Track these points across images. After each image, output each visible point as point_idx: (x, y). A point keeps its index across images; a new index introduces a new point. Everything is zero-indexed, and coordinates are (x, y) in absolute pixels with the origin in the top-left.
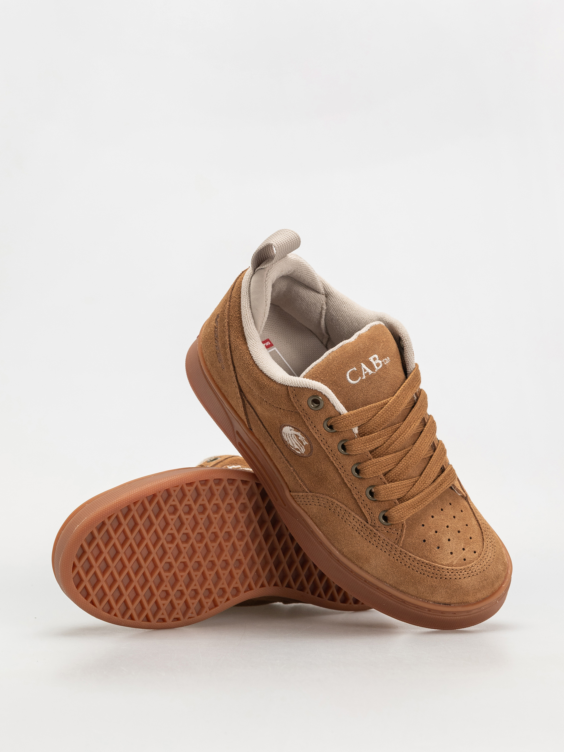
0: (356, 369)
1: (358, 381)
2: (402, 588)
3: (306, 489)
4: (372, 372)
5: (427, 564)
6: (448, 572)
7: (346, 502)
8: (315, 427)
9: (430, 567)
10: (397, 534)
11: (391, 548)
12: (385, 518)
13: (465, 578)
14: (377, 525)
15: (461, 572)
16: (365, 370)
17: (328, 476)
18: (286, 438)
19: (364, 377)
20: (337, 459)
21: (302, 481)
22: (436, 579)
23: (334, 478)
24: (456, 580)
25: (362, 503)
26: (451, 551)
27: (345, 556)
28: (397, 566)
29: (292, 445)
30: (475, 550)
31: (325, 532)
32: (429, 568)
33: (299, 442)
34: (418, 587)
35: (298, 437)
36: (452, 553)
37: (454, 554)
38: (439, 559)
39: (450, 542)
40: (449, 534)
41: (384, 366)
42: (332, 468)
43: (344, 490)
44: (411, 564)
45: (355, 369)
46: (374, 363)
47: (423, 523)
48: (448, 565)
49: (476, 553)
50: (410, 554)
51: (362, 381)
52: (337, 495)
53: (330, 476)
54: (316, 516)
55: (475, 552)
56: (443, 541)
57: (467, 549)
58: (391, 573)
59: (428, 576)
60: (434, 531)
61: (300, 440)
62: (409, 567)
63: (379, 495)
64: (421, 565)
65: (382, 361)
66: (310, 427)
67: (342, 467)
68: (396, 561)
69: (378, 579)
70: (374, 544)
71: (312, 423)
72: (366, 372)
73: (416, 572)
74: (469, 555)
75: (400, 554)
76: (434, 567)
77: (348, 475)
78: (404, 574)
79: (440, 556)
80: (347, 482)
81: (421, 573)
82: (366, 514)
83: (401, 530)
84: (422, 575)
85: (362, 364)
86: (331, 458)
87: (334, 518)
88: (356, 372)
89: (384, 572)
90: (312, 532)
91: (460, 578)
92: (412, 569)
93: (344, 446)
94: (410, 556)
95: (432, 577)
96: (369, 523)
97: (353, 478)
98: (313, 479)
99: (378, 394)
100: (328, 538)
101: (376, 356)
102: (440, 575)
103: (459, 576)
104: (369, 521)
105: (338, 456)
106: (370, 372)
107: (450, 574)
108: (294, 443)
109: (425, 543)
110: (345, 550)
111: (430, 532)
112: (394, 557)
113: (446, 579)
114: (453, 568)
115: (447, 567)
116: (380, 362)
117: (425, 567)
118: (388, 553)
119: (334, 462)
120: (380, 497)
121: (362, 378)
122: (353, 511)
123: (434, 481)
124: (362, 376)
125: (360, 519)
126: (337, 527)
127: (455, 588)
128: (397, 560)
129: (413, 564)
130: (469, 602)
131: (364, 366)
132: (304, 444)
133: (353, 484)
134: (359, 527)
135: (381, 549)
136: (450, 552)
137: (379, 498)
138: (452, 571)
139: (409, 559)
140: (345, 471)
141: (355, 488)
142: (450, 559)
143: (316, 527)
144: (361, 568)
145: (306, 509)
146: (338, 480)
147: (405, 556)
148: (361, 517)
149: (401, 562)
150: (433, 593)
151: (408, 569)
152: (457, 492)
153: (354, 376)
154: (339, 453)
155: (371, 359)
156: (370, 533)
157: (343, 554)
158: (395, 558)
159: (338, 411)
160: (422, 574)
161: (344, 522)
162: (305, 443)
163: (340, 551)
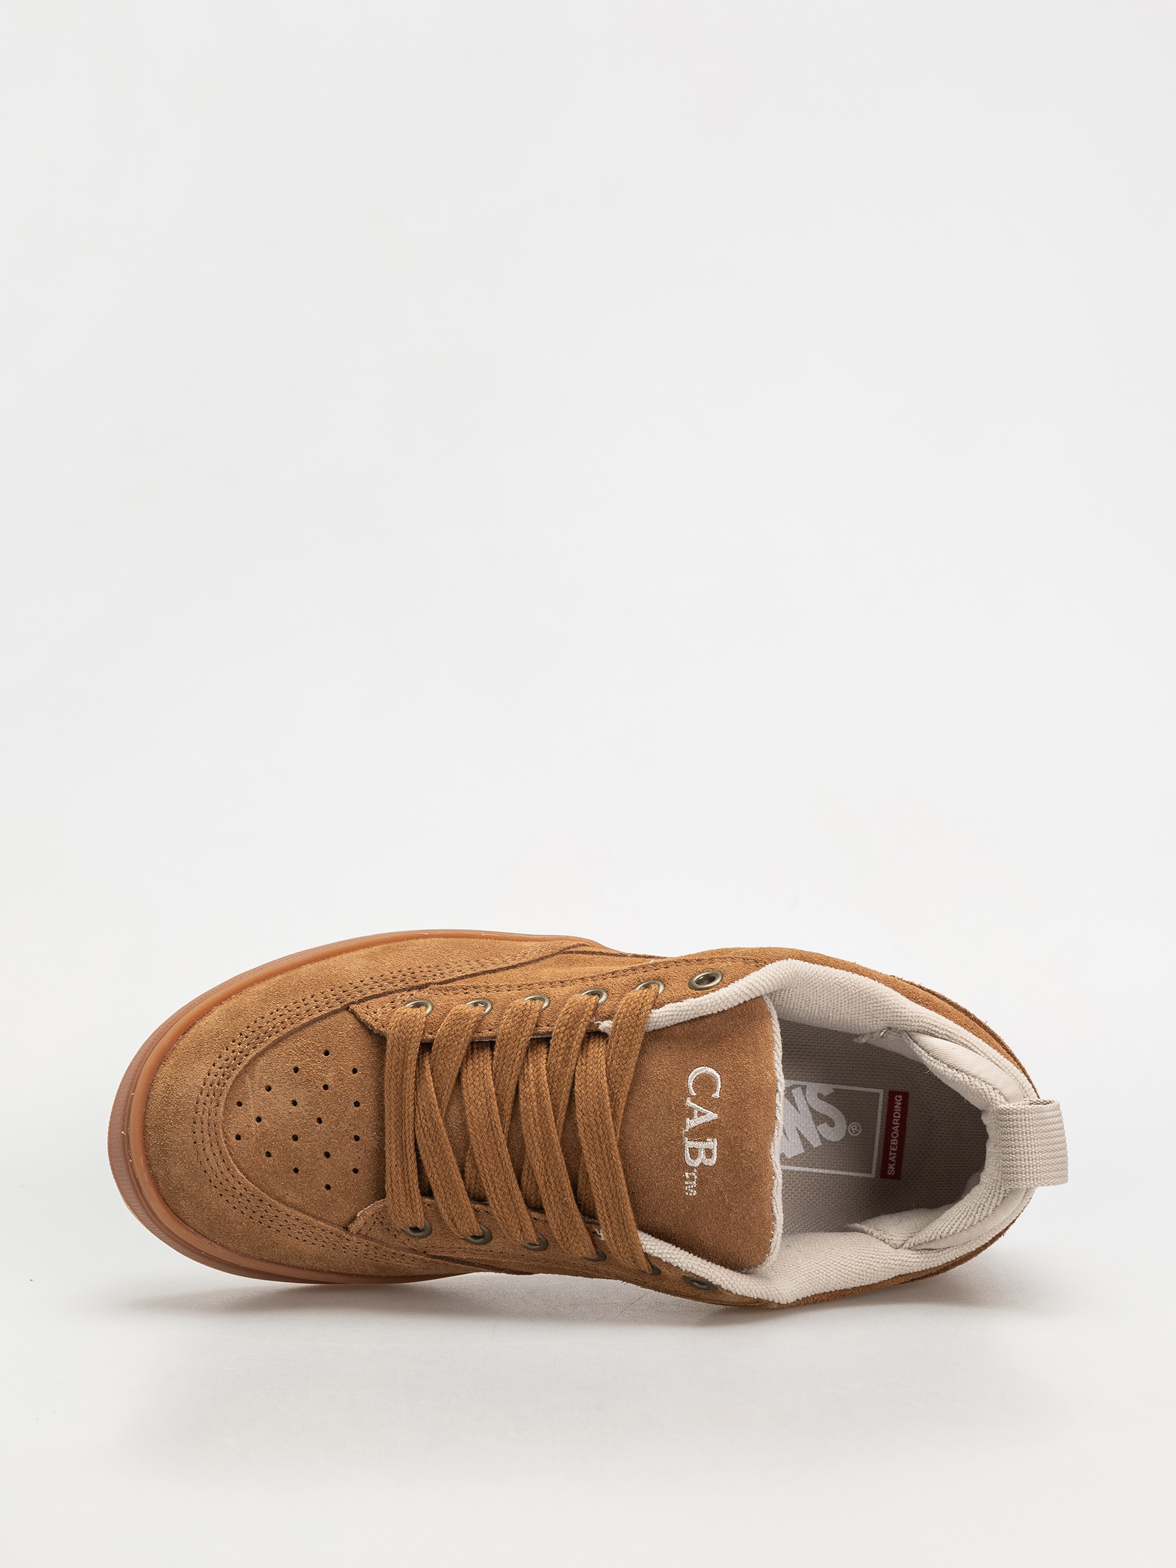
0: (713, 1096)
1: (691, 1084)
4: (688, 1127)
16: (700, 1114)
19: (689, 1102)
26: (272, 1090)
36: (268, 1088)
39: (290, 1103)
41: (685, 1169)
45: (717, 1095)
46: (701, 1145)
49: (234, 1138)
51: (685, 1093)
55: (238, 1137)
56: (300, 1088)
57: (254, 1124)
65: (695, 1171)
72: (696, 1112)
85: (715, 1116)
88: (709, 1094)
101: (712, 1161)
106: (691, 1123)
116: (697, 1163)
121: (690, 1098)
123: (417, 1150)
124: (694, 1100)
131: (711, 1116)
136: (273, 1086)
142: (260, 1076)
153: (704, 1083)
155: (713, 1144)
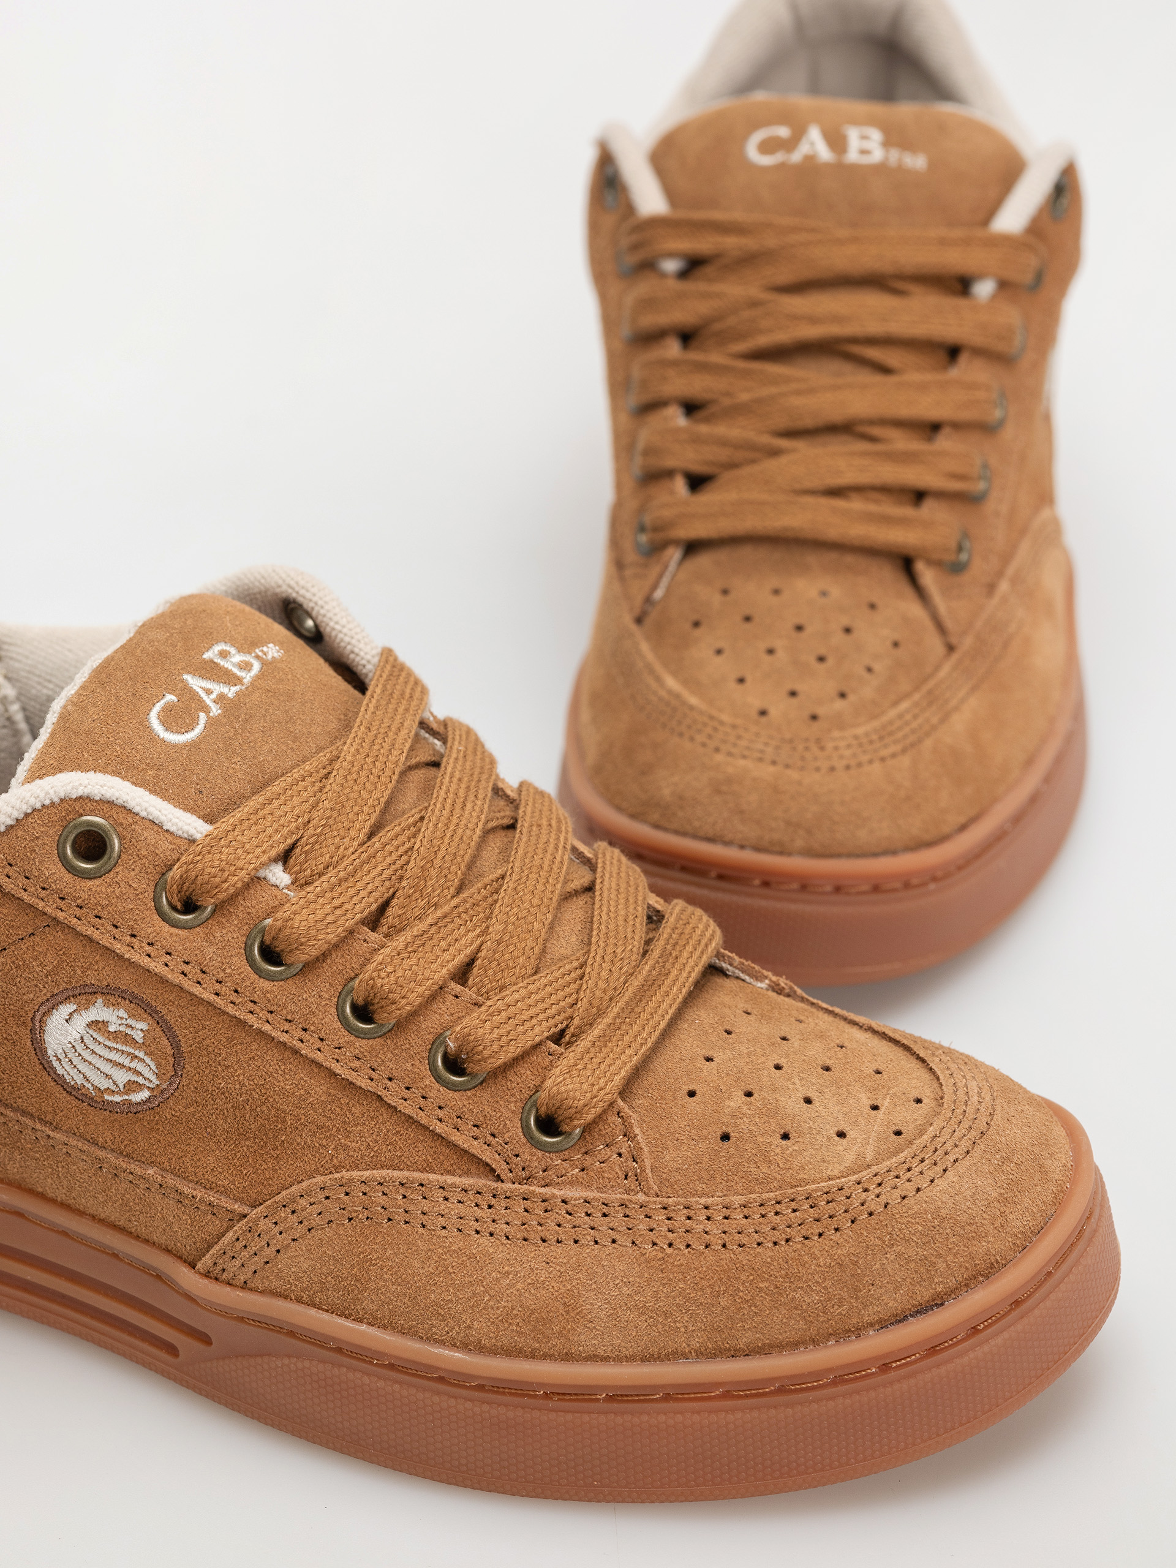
0: (175, 699)
1: (199, 729)
2: (745, 1339)
3: (236, 1207)
4: (236, 690)
5: (778, 1203)
6: (866, 1190)
7: (388, 1155)
8: (133, 936)
9: (793, 1205)
10: (620, 1155)
11: (628, 1216)
12: (549, 1125)
13: (932, 1181)
14: (535, 1166)
15: (909, 1170)
16: (208, 691)
17: (276, 1097)
18: (73, 1072)
19: (217, 711)
20: (271, 1012)
21: (210, 1187)
22: (838, 1234)
23: (302, 1092)
24: (906, 1201)
25: (440, 1120)
26: (836, 1129)
27: (493, 1352)
28: (682, 1265)
29: (104, 1084)
30: (916, 1094)
31: (379, 1314)
32: (794, 1211)
33: (119, 1046)
34: (793, 1298)
35: (105, 1023)
36: (841, 1135)
37: (851, 1134)
38: (810, 1166)
39: (816, 1102)
40: (794, 1084)
41: (264, 663)
42: (273, 1056)
43: (357, 1110)
44: (724, 1232)
45: (170, 698)
46: (229, 665)
47: (686, 1089)
48: (851, 1171)
49: (925, 1101)
50: (703, 1201)
51: (211, 722)
52: (346, 1148)
53: (282, 1092)
54: (321, 1282)
55: (919, 1101)
56: (790, 1111)
57: (885, 1104)
58: (678, 1305)
59: (806, 1238)
60: (741, 1093)
61: (116, 1036)
62: (724, 1246)
63: (481, 1048)
64: (763, 1216)
65: (253, 654)
66: (118, 947)
67: (305, 1030)
68: (669, 1251)
69: (647, 1358)
70: (562, 1237)
71: (116, 927)
72: (214, 696)
73: (760, 1249)
74: (908, 1117)
75: (669, 1219)
76: (807, 1198)
77: (339, 1048)
78: (721, 1279)
79: (807, 1159)
80: (352, 1077)
81: (775, 1243)
82: (476, 1148)
83: (625, 1135)
84: (783, 1247)
85: (185, 677)
86: (251, 1019)
87: (379, 1239)
88: (180, 704)
89: (651, 1317)
90: (339, 1350)
91: (918, 1190)
92: (740, 1246)
93: (268, 947)
94: (706, 1208)
95: (820, 1235)
96: (503, 1177)
97: (362, 1044)
98: (239, 1155)
99: (294, 742)
100: (402, 1331)
101: (223, 646)
102: (846, 1211)
103: (911, 1183)
104: (501, 1168)
105: (268, 995)
106: (231, 692)
107: (877, 1191)
108: (107, 1068)
109: (733, 1139)
110: (480, 1328)
111: (727, 1103)
112: (654, 1244)
113: (871, 1214)
114: (874, 1169)
115: (854, 1178)
116: (248, 657)
117: (777, 1213)
118: (624, 1240)
119: (267, 1028)
120: (486, 1053)
121: (211, 714)
122: (428, 1169)
124: (205, 709)
125: (466, 1181)
126: (409, 1265)
127: (920, 1228)
128: (670, 1245)
129: (731, 1226)
130: (997, 1262)
131: (196, 683)
132: (139, 1036)
133: (373, 1070)
134: (478, 1213)
135: (596, 1242)
136: (832, 1132)
137: (485, 1059)
138: (878, 1180)
139: (708, 1218)
140: (322, 1040)
141: (390, 1079)
142: (847, 1153)
143: (341, 1321)
144: (568, 1357)
145: (275, 1284)
146: (320, 1089)
147: (689, 1218)
148: (467, 1173)
149: (688, 1246)
150: (857, 1290)
151: (726, 1255)
152: (747, 978)
153: (176, 718)
154: (266, 985)
155: (211, 657)
156: (526, 1211)
157: (481, 1349)
158: (657, 1241)
159: (180, 833)
160: (783, 1243)
161: (421, 1230)
162: (139, 1028)
163: (465, 1347)
